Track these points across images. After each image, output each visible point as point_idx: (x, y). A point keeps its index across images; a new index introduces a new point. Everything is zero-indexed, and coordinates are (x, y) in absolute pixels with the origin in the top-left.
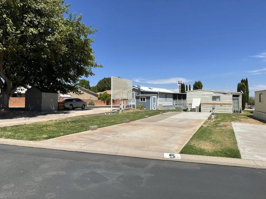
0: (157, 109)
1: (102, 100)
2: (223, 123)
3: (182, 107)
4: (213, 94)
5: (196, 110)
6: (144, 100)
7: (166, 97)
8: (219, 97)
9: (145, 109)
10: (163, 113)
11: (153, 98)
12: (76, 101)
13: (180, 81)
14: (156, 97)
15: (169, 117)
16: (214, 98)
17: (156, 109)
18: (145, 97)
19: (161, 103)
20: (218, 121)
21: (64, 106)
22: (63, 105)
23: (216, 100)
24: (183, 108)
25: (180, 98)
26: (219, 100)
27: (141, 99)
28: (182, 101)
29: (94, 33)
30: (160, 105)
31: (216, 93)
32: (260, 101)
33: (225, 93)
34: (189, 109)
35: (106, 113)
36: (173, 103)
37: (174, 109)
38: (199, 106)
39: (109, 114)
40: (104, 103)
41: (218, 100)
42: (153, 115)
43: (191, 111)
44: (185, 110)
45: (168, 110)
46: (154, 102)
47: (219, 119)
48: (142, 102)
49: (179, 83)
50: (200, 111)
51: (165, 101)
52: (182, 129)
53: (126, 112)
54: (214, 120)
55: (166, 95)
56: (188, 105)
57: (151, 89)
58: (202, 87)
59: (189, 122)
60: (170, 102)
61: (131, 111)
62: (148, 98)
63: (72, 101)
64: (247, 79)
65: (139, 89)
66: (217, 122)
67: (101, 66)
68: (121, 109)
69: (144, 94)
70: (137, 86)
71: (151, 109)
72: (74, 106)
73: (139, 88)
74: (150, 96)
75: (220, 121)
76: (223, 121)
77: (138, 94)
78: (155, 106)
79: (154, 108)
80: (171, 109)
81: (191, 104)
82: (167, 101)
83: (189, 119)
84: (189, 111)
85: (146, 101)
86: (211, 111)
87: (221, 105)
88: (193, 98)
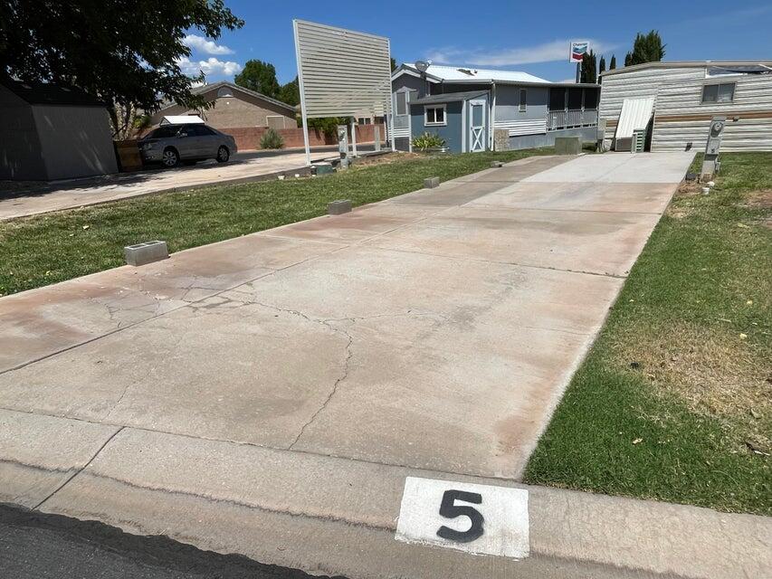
0: (488, 149)
2: (755, 194)
3: (579, 136)
4: (707, 76)
5: (635, 145)
6: (440, 118)
7: (523, 102)
8: (730, 88)
9: (443, 150)
10: (504, 165)
11: (471, 108)
12: (190, 135)
13: (580, 47)
14: (483, 102)
15: (525, 176)
16: (710, 93)
18: (445, 106)
19: (504, 126)
20: (730, 186)
21: (142, 155)
22: (137, 150)
24: (583, 139)
25: (575, 105)
27: (430, 112)
28: (582, 115)
30: (497, 132)
31: (719, 72)
33: (755, 69)
34: (607, 144)
35: (283, 173)
36: (549, 123)
37: (551, 144)
38: (644, 126)
39: (297, 176)
40: (318, 137)
41: (727, 98)
42: (463, 175)
43: (613, 149)
44: (592, 149)
45: (526, 150)
46: (477, 122)
47: (732, 179)
48: (431, 124)
49: (575, 57)
50: (647, 149)
51: (518, 119)
52: (570, 238)
53: (366, 166)
54: (712, 183)
55: (523, 93)
56: (601, 128)
57: (469, 72)
58: (661, 53)
59: (608, 195)
60: (535, 122)
61: (387, 161)
62: (455, 108)
63: (173, 135)
65: (424, 75)
66: (727, 193)
68: (343, 155)
69: (443, 95)
70: (413, 66)
71: (464, 150)
72: (183, 153)
73: (422, 73)
74: (460, 99)
75: (739, 186)
76: (752, 188)
77: (421, 96)
78: (480, 139)
79: (478, 147)
80: (540, 145)
81: (616, 123)
82: (525, 118)
83: (603, 184)
84: (605, 151)
85: (445, 122)
86: (689, 146)
87: (736, 117)
88: (626, 100)
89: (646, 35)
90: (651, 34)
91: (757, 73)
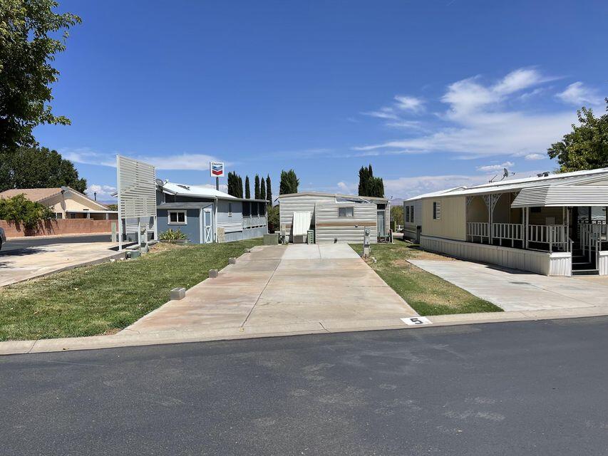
0: (214, 242)
1: (9, 221)
2: (393, 262)
4: (337, 202)
5: (309, 239)
6: (182, 219)
7: (230, 210)
8: (351, 209)
10: (251, 251)
11: (205, 214)
13: (217, 166)
14: (210, 210)
16: (342, 211)
17: (211, 241)
18: (185, 212)
19: (222, 226)
23: (345, 215)
26: (351, 215)
27: (173, 215)
29: (70, 25)
30: (219, 229)
31: (341, 200)
32: (435, 217)
33: (359, 200)
34: (288, 238)
36: (243, 224)
39: (121, 258)
40: (18, 228)
43: (291, 242)
46: (208, 223)
48: (174, 223)
50: (315, 243)
51: (228, 221)
54: (373, 258)
55: (230, 205)
56: (283, 229)
57: (185, 187)
58: (297, 184)
60: (237, 223)
62: (195, 213)
64: (370, 168)
65: (163, 189)
66: (383, 262)
67: (64, 122)
68: (144, 244)
69: (177, 204)
71: (201, 242)
74: (197, 207)
78: (210, 234)
79: (209, 240)
80: (240, 240)
81: (291, 226)
82: (232, 221)
84: (287, 243)
85: (186, 222)
86: (336, 241)
87: (356, 225)
88: (295, 213)
89: (287, 171)
90: (290, 172)
91: (359, 202)
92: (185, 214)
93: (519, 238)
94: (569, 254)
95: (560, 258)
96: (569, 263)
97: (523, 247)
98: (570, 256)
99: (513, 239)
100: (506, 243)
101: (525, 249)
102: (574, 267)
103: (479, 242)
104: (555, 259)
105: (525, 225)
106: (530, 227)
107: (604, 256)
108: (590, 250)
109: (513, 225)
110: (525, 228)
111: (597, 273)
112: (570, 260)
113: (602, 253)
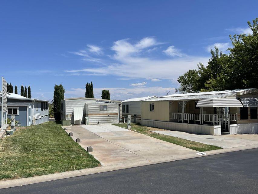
5: (87, 122)
6: (15, 112)
7: (37, 107)
11: (29, 109)
14: (31, 107)
17: (31, 125)
19: (35, 116)
23: (103, 109)
26: (106, 109)
27: (10, 110)
28: (46, 112)
43: (73, 124)
55: (37, 104)
56: (69, 117)
60: (39, 114)
71: (27, 125)
78: (30, 120)
80: (40, 123)
85: (18, 114)
86: (98, 123)
87: (108, 115)
88: (74, 108)
90: (60, 85)
92: (18, 109)
93: (198, 119)
94: (220, 126)
95: (217, 128)
96: (220, 130)
97: (200, 124)
98: (220, 127)
99: (195, 120)
100: (192, 122)
101: (201, 124)
102: (222, 131)
103: (177, 122)
104: (216, 128)
105: (201, 114)
106: (203, 115)
107: (231, 127)
108: (226, 124)
109: (195, 114)
110: (201, 116)
111: (229, 134)
112: (220, 128)
113: (231, 125)
